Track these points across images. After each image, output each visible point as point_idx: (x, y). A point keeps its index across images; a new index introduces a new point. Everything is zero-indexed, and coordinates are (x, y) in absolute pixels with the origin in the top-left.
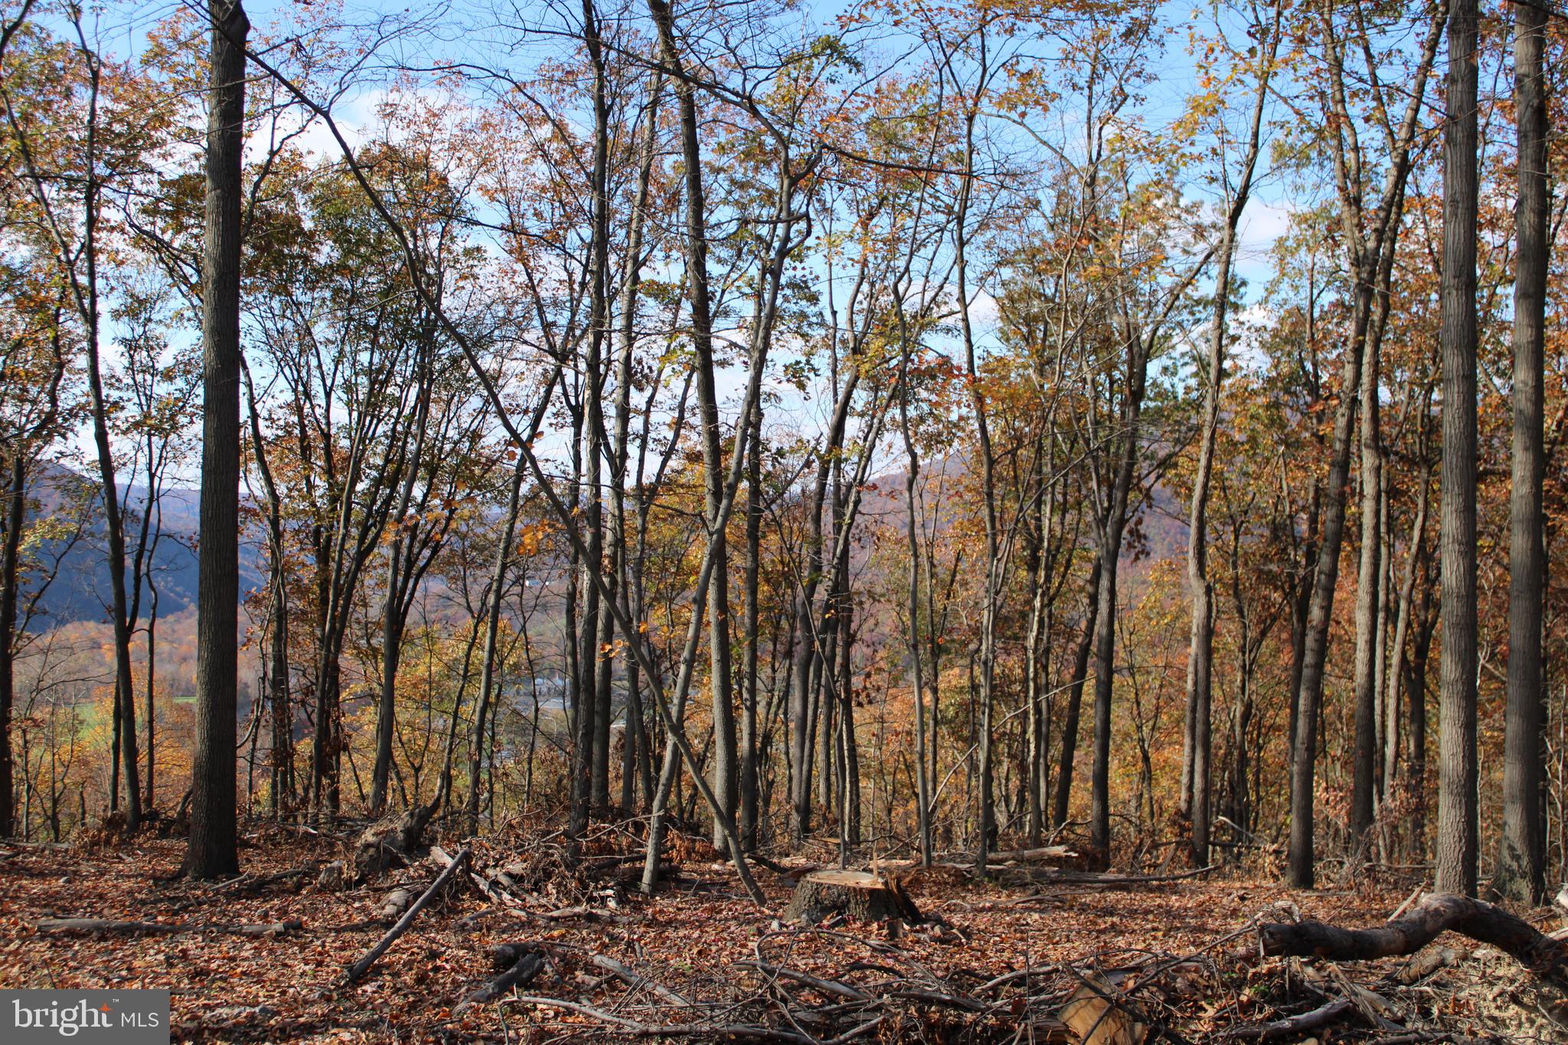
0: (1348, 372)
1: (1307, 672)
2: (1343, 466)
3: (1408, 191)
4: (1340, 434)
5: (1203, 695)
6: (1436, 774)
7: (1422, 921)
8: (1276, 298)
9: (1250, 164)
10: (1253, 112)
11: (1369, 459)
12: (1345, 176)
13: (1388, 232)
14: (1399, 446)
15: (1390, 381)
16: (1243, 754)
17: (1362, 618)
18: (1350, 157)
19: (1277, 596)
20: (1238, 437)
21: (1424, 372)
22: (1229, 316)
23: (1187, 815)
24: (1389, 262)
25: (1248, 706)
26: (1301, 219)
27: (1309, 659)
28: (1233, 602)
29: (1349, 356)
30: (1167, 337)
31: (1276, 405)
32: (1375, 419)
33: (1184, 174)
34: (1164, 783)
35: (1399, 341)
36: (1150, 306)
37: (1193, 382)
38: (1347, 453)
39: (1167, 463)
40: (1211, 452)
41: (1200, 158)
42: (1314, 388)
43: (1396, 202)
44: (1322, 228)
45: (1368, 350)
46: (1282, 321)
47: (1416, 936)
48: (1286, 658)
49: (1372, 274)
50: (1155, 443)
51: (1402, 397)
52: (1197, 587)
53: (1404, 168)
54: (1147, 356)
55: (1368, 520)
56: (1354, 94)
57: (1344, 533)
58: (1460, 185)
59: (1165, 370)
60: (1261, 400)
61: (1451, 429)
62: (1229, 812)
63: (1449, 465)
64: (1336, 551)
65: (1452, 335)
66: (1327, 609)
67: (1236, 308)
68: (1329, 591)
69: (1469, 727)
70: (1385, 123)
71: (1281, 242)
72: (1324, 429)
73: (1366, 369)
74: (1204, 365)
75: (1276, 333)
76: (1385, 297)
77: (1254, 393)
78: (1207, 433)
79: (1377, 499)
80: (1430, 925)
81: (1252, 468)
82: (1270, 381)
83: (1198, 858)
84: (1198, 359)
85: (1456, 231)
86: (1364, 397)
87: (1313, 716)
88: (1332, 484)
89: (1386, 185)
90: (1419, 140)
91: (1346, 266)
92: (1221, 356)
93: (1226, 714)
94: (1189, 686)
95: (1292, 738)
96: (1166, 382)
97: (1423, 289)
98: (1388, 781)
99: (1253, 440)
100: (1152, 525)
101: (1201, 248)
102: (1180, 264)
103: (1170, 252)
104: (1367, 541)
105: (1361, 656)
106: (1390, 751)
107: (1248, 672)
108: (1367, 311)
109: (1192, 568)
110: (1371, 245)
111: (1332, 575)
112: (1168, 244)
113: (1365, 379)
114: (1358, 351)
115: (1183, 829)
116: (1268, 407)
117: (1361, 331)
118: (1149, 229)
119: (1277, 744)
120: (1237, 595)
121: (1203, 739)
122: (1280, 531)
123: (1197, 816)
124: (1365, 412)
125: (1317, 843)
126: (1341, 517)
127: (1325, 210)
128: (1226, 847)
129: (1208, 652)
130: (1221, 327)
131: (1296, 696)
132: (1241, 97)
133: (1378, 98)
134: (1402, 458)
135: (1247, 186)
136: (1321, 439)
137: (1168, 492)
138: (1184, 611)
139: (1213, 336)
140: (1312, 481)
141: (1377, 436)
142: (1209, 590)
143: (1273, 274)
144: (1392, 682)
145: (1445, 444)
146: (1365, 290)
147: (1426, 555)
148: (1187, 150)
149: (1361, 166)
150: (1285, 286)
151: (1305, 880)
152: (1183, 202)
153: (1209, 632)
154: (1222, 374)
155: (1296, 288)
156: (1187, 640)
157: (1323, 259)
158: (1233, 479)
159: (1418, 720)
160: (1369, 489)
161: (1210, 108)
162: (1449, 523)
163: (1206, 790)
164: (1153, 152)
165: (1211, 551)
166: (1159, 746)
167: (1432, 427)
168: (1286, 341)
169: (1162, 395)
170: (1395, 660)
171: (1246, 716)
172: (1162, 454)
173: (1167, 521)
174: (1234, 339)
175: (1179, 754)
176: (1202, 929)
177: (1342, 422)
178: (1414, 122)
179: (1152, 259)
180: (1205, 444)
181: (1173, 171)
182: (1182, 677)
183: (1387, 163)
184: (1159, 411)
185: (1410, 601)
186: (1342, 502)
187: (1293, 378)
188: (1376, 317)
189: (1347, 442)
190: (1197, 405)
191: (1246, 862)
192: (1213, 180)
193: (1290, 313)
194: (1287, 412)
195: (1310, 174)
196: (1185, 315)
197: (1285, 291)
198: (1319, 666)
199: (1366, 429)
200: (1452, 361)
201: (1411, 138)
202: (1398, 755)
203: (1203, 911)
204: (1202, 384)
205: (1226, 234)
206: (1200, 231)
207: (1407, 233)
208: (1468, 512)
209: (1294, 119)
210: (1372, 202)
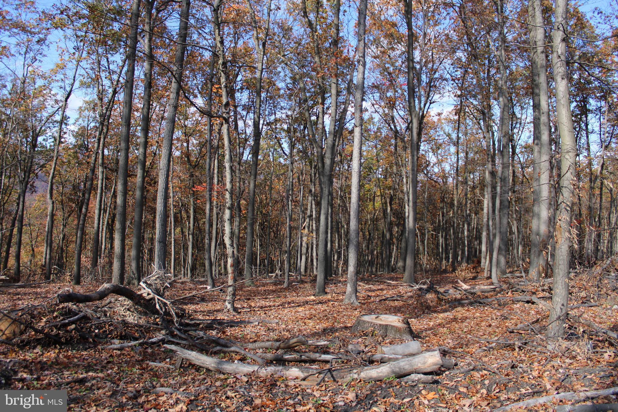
0: (96, 145)
1: (80, 226)
2: (93, 171)
3: (116, 99)
4: (93, 162)
5: (50, 232)
6: (114, 253)
7: (105, 291)
8: (78, 123)
9: (72, 85)
10: (74, 70)
11: (101, 169)
12: (99, 92)
13: (110, 108)
14: (110, 166)
15: (108, 149)
16: (62, 249)
17: (97, 212)
18: (101, 87)
19: (74, 205)
20: (65, 160)
21: (117, 147)
22: (63, 126)
23: (44, 266)
24: (109, 116)
25: (64, 235)
26: (86, 102)
27: (81, 222)
28: (61, 206)
29: (97, 141)
30: (45, 130)
31: (76, 152)
32: (103, 158)
33: (53, 85)
34: (39, 257)
35: (111, 138)
36: (41, 121)
37: (52, 144)
38: (94, 167)
39: (43, 166)
40: (56, 164)
41: (58, 81)
42: (87, 149)
43: (112, 101)
44: (92, 105)
45: (102, 140)
46: (79, 129)
47: (103, 295)
48: (76, 222)
49: (104, 119)
50: (39, 160)
51: (111, 153)
52: (49, 201)
53: (115, 92)
54: (38, 135)
55: (100, 186)
56: (103, 71)
57: (93, 188)
58: (128, 99)
59: (44, 140)
60: (72, 151)
61: (121, 162)
62: (58, 265)
63: (121, 171)
64: (90, 193)
65: (123, 138)
66: (87, 209)
67: (66, 124)
68: (88, 204)
69: (123, 241)
70: (111, 80)
71: (80, 108)
72: (88, 160)
73: (101, 145)
74: (55, 140)
75: (77, 133)
76: (108, 126)
77: (70, 149)
78: (55, 159)
79: (102, 180)
80: (106, 292)
81: (68, 169)
82: (75, 145)
83: (48, 278)
84: (54, 138)
85: (126, 110)
86: (100, 152)
87: (82, 238)
88: (90, 175)
89: (110, 96)
90: (120, 85)
91: (98, 117)
92: (60, 137)
93: (58, 237)
94: (46, 229)
95: (76, 244)
96: (44, 143)
97: (118, 125)
98: (102, 255)
99: (69, 162)
100: (37, 183)
101: (57, 106)
102: (50, 110)
103: (47, 106)
104: (99, 191)
105: (96, 222)
106: (103, 247)
107: (65, 226)
108: (102, 129)
109: (48, 196)
110: (104, 111)
111: (89, 200)
112: (47, 104)
113: (101, 148)
114: (99, 140)
115: (43, 270)
116: (74, 153)
117: (100, 134)
118: (41, 99)
119: (72, 246)
120: (62, 204)
121: (50, 244)
122: (75, 187)
123: (47, 266)
124: (100, 157)
125: (82, 272)
126: (92, 184)
127: (93, 101)
128: (56, 274)
129: (52, 221)
130: (61, 130)
131: (77, 232)
132: (71, 65)
133: (109, 73)
134: (110, 170)
135: (71, 91)
136: (88, 163)
137: (43, 174)
138: (46, 208)
139: (59, 131)
140: (85, 174)
141: (103, 163)
142: (53, 203)
143: (78, 116)
144: (105, 229)
145: (120, 166)
146: (102, 124)
147: (115, 196)
148: (54, 78)
149: (103, 90)
150: (81, 120)
151: (78, 282)
152: (52, 92)
153: (53, 215)
154: (60, 142)
155: (84, 121)
156: (47, 216)
157: (91, 114)
158: (63, 172)
159: (111, 239)
160: (100, 177)
161: (62, 67)
162: (120, 187)
163: (50, 259)
164: (43, 77)
165: (55, 192)
166: (37, 247)
167: (117, 161)
168: (80, 135)
169: (43, 147)
170: (106, 223)
171: (63, 239)
172: (41, 164)
173: (43, 183)
174: (65, 133)
175: (43, 249)
176: (47, 297)
177: (93, 158)
178: (118, 81)
179: (42, 107)
180: (54, 161)
181: (50, 84)
182: (45, 228)
183: (111, 91)
184: (42, 151)
185: (110, 207)
186: (92, 180)
187: (81, 146)
188: (105, 131)
189: (94, 164)
190: (53, 151)
191: (62, 278)
192: (61, 88)
193: (82, 128)
194: (80, 155)
195: (90, 90)
196: (51, 125)
197: (81, 121)
198: (83, 224)
199: (100, 161)
200: (123, 145)
201: (118, 84)
202: (105, 248)
203: (47, 292)
204: (54, 145)
205: (64, 103)
206: (57, 101)
207: (115, 110)
208: (125, 184)
209: (86, 75)
210: (106, 100)
